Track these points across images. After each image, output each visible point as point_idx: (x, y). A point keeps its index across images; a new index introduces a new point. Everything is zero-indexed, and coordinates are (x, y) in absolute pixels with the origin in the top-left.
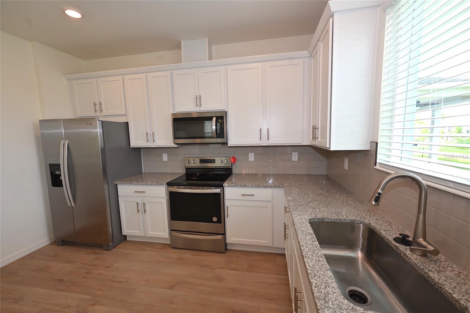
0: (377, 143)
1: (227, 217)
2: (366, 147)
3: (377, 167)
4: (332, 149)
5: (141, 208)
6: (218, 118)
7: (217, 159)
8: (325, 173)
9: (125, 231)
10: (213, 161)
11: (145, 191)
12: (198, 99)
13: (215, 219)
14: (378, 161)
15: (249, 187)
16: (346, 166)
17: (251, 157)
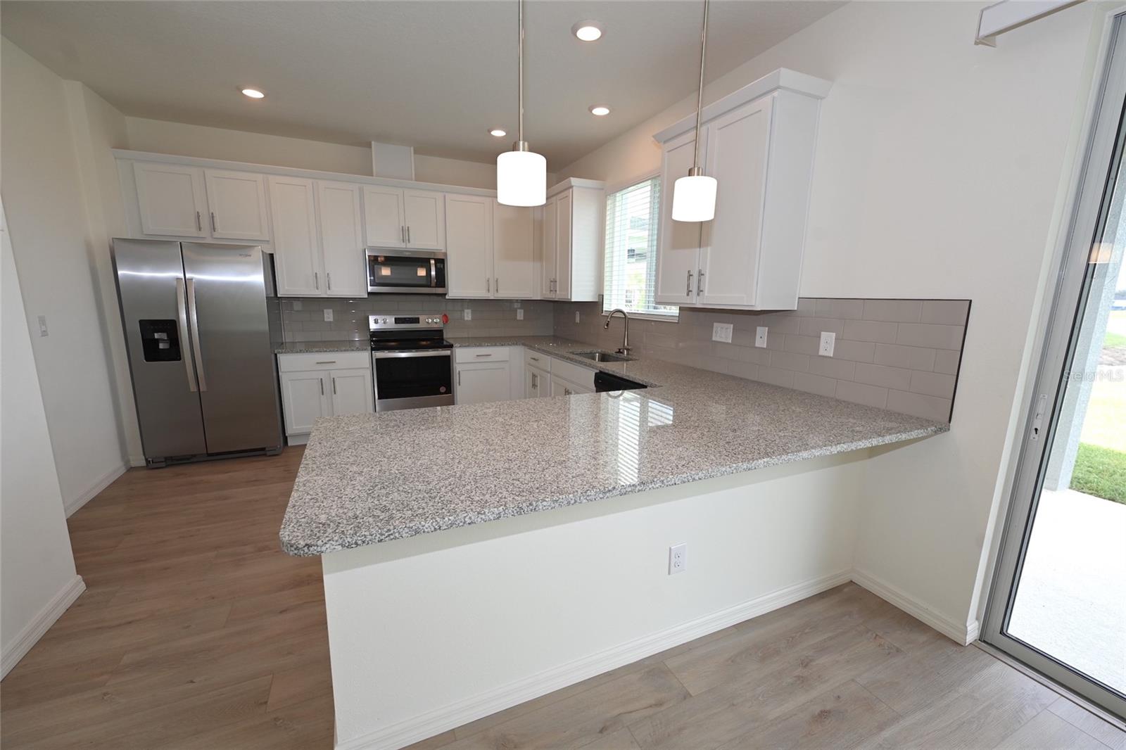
0: (603, 296)
1: (460, 385)
2: (596, 300)
3: (603, 314)
4: (573, 300)
5: (327, 387)
6: (438, 261)
7: (421, 318)
8: (552, 334)
9: (294, 427)
10: (416, 321)
11: (336, 361)
12: (405, 233)
13: (443, 389)
14: (604, 309)
15: (484, 346)
16: (578, 320)
17: (468, 315)
